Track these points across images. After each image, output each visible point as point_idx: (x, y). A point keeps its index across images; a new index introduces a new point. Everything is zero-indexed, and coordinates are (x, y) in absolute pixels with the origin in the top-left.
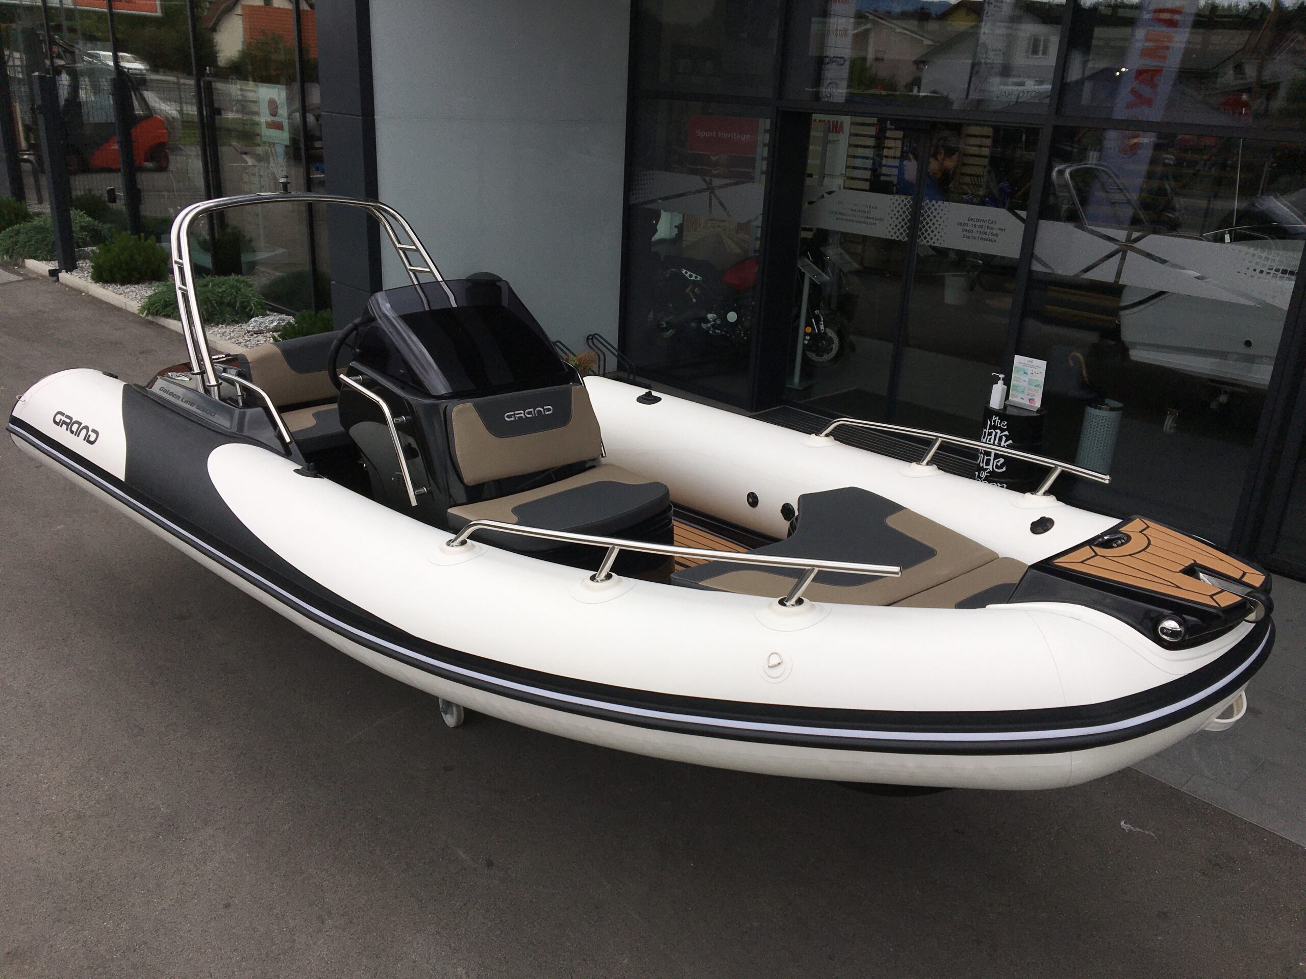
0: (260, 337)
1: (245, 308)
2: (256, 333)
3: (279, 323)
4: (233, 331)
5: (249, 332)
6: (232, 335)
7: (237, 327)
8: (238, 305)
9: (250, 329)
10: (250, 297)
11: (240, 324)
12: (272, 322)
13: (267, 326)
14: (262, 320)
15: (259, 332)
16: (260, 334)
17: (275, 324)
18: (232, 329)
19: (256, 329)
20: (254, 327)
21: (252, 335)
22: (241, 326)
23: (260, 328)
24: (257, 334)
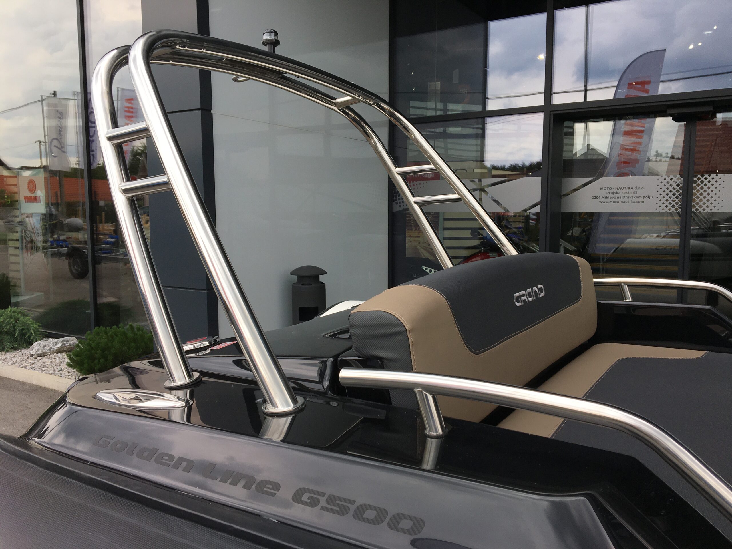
0: (45, 359)
1: (25, 335)
2: (39, 356)
3: (64, 344)
4: (14, 357)
5: (32, 355)
6: (14, 360)
7: (17, 353)
8: (17, 332)
9: (32, 352)
10: (29, 325)
11: (19, 350)
12: (56, 343)
13: (51, 348)
14: (45, 343)
15: (44, 355)
16: (44, 356)
17: (59, 345)
18: (13, 355)
19: (40, 352)
20: (38, 350)
21: (36, 358)
22: (21, 352)
23: (44, 351)
24: (41, 356)
